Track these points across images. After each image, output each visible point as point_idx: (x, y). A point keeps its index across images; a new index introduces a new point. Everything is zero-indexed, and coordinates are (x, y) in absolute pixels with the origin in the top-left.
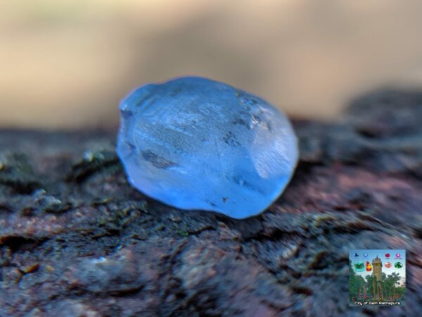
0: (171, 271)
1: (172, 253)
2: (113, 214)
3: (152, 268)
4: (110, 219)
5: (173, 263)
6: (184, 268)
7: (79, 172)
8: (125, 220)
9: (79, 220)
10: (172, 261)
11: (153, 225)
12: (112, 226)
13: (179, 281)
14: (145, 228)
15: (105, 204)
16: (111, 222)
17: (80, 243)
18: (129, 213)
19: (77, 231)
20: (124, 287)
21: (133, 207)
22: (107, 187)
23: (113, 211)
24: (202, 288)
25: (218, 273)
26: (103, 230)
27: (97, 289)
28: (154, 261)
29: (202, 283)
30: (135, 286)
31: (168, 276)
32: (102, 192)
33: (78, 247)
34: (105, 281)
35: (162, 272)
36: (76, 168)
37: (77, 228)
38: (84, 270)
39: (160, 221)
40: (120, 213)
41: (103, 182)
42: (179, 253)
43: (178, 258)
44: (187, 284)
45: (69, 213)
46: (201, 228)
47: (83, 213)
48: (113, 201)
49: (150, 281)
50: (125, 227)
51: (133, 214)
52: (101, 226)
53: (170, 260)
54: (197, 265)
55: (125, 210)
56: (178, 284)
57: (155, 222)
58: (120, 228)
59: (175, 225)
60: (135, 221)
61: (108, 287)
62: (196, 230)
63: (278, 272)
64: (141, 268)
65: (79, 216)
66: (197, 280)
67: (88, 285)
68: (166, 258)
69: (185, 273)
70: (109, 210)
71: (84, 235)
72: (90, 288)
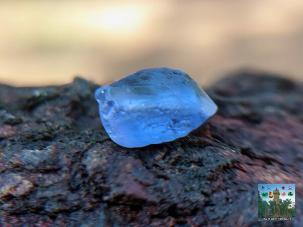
0: (80, 160)
1: (82, 150)
2: (49, 128)
3: (67, 157)
4: (46, 130)
5: (82, 156)
6: (89, 158)
7: (31, 103)
8: (56, 132)
9: (26, 129)
10: (82, 155)
11: (74, 136)
12: (47, 134)
13: (85, 166)
14: (69, 137)
15: (44, 122)
16: (47, 132)
17: (25, 143)
18: (58, 128)
19: (23, 135)
20: (48, 167)
21: (62, 124)
22: (48, 113)
23: (49, 126)
24: (98, 170)
25: (109, 162)
26: (41, 136)
27: (31, 167)
28: (69, 154)
29: (99, 167)
30: (56, 167)
31: (78, 163)
32: (45, 116)
33: (24, 144)
34: (36, 163)
35: (73, 161)
36: (29, 100)
37: (24, 134)
38: (23, 156)
39: (78, 134)
40: (53, 128)
41: (46, 110)
42: (86, 150)
43: (86, 153)
44: (89, 168)
45: (20, 125)
46: (104, 139)
47: (29, 126)
48: (49, 120)
49: (65, 165)
50: (56, 136)
51: (61, 129)
52: (39, 133)
53: (80, 154)
54: (96, 158)
55: (57, 126)
56: (83, 168)
57: (76, 134)
58: (52, 136)
59: (88, 137)
60: (62, 133)
61: (37, 167)
62: (101, 140)
63: (151, 168)
64: (60, 157)
65: (26, 127)
66: (95, 165)
67: (25, 164)
68: (78, 153)
69: (89, 161)
70: (46, 125)
71: (28, 138)
72: (27, 167)
